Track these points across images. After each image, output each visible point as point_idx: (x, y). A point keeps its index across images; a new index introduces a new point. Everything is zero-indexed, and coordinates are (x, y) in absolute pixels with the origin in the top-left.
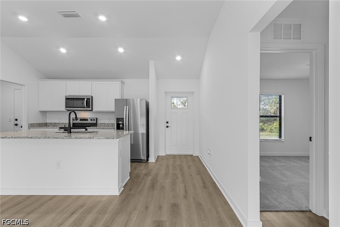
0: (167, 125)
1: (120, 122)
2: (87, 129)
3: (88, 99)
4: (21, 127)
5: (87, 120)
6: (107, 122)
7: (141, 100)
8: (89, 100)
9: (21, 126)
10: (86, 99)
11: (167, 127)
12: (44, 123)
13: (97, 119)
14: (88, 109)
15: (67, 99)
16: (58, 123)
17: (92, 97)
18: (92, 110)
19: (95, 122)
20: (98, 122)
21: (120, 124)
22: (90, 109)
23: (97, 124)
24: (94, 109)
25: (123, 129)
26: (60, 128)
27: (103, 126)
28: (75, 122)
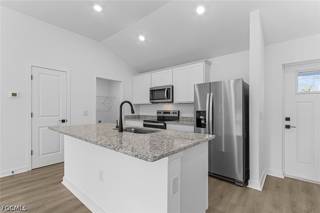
0: (288, 123)
1: (201, 117)
2: (166, 123)
3: (169, 89)
5: (169, 113)
6: (188, 115)
7: (237, 81)
8: (170, 91)
10: (166, 89)
11: (288, 127)
12: (137, 116)
13: (179, 112)
14: (169, 100)
15: (151, 91)
16: (147, 116)
17: (173, 86)
18: (173, 102)
19: (177, 115)
20: (181, 116)
21: (201, 119)
22: (170, 100)
23: (179, 118)
24: (175, 101)
25: (204, 126)
26: (145, 121)
27: (185, 121)
28: (160, 115)
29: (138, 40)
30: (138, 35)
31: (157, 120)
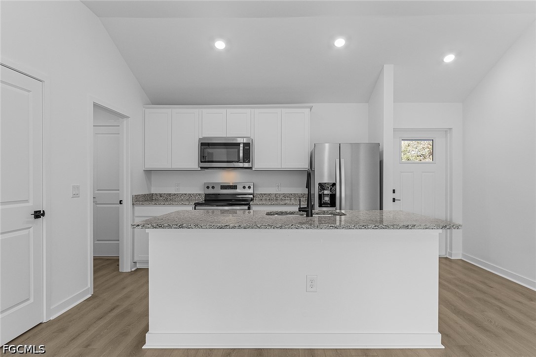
1: (325, 192)
3: (246, 145)
4: (120, 203)
5: (235, 187)
6: (272, 190)
8: (248, 148)
9: (121, 201)
10: (242, 145)
14: (246, 165)
15: (202, 144)
17: (252, 140)
18: (251, 167)
19: (251, 191)
22: (250, 164)
24: (256, 166)
26: (196, 204)
27: (266, 200)
28: (211, 191)
29: (212, 48)
30: (212, 39)
31: (204, 202)
